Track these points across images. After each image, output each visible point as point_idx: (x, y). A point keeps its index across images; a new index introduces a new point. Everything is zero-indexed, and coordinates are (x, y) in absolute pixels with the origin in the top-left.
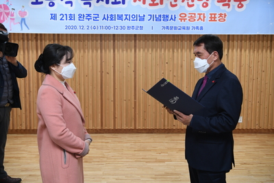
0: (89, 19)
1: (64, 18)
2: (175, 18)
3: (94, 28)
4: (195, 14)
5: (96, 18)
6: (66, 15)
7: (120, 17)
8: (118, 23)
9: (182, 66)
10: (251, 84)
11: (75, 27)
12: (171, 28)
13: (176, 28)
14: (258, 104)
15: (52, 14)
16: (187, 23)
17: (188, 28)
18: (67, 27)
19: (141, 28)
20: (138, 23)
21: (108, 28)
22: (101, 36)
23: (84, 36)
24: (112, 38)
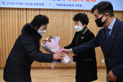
3: (12, 4)
9: (69, 29)
12: (62, 5)
13: (65, 5)
16: (72, 2)
17: (73, 5)
20: (41, 1)
21: (21, 4)
22: (18, 9)
23: (7, 9)
24: (25, 11)
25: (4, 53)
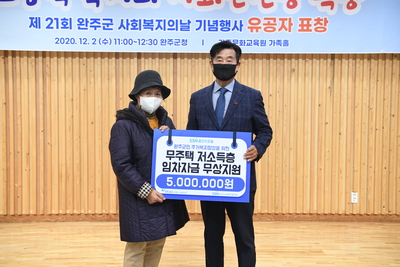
0: (95, 27)
1: (54, 25)
2: (241, 25)
3: (105, 42)
4: (274, 20)
5: (108, 25)
6: (57, 19)
7: (148, 24)
8: (145, 33)
10: (372, 137)
11: (72, 41)
13: (242, 43)
14: (385, 172)
15: (32, 19)
16: (261, 35)
17: (263, 43)
18: (59, 41)
19: (185, 42)
20: (179, 35)
21: (128, 42)
22: (117, 55)
23: (88, 55)
24: (136, 59)
25: (76, 173)
